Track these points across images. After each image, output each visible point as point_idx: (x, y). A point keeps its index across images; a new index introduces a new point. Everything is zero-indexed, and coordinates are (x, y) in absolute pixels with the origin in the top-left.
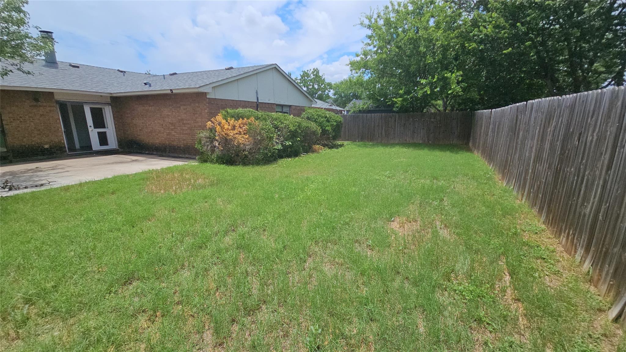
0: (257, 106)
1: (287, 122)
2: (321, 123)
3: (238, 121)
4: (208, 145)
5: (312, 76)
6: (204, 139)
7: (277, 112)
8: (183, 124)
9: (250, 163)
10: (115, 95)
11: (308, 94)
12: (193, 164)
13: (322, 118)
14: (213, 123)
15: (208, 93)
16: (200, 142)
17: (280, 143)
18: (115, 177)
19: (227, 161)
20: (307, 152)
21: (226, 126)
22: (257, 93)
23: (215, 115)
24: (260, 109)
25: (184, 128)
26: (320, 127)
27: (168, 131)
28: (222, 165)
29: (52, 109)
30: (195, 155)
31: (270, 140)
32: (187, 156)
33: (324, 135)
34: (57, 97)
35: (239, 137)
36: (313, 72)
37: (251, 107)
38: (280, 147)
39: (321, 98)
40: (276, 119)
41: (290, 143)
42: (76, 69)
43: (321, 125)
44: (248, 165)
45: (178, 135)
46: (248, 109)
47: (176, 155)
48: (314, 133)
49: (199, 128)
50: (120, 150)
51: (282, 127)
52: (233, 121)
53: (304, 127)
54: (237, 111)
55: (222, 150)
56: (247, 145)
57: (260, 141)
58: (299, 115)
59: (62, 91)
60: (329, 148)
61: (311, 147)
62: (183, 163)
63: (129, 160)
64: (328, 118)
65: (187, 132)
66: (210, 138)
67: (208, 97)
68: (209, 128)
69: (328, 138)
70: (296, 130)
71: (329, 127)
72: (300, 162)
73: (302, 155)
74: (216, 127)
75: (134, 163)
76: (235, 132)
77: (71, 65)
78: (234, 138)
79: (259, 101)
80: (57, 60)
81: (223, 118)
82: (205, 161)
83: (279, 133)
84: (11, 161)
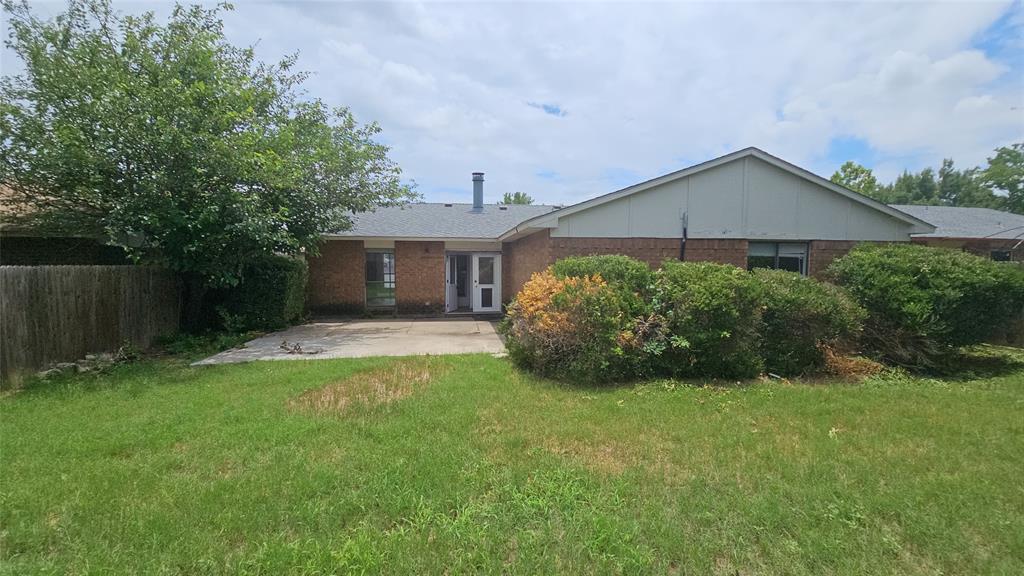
0: (683, 246)
1: (697, 287)
10: (499, 240)
15: (554, 228)
22: (684, 219)
29: (442, 260)
34: (448, 247)
41: (686, 344)
70: (718, 308)
77: (493, 206)
79: (690, 236)
80: (484, 202)
84: (395, 317)
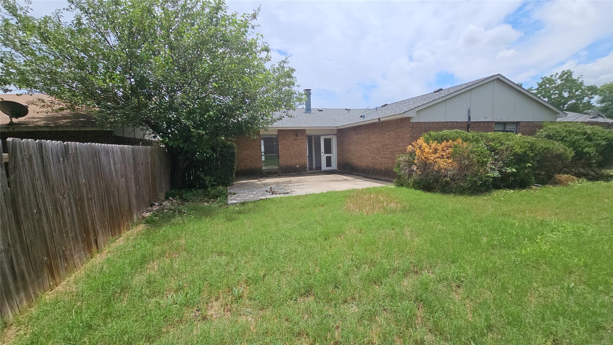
0: (468, 126)
1: (511, 143)
2: (574, 143)
3: (441, 144)
4: (406, 169)
5: (559, 82)
6: (403, 163)
7: (495, 131)
8: (387, 149)
9: (452, 191)
10: (339, 128)
11: (551, 104)
12: (390, 187)
13: (576, 135)
14: (414, 147)
15: (412, 117)
16: (398, 166)
17: (497, 169)
18: (328, 192)
19: (424, 186)
20: (543, 182)
21: (427, 150)
22: (469, 111)
23: (416, 138)
24: (471, 130)
25: (386, 153)
26: (571, 149)
27: (373, 156)
28: (417, 191)
29: (304, 140)
30: (394, 178)
31: (482, 165)
32: (386, 179)
33: (580, 159)
34: (307, 133)
35: (441, 161)
36: (560, 77)
37: (459, 128)
38: (496, 174)
39: (574, 109)
40: (493, 140)
41: (514, 170)
42: (321, 112)
43: (573, 145)
44: (448, 193)
45: (381, 159)
46: (455, 130)
47: (377, 177)
48: (559, 157)
49: (400, 152)
50: (338, 171)
51: (502, 150)
52: (435, 144)
53: (540, 149)
54: (441, 133)
55: (420, 175)
56: (450, 171)
57: (467, 167)
58: (532, 133)
59: (310, 128)
60: (590, 180)
61: (552, 176)
62: (381, 185)
63: (342, 179)
64: (589, 134)
65: (388, 156)
66: (409, 162)
67: (411, 121)
68: (410, 152)
69: (590, 165)
70: (525, 152)
71: (591, 149)
72: (528, 196)
73: (534, 187)
74: (416, 150)
75: (345, 182)
76: (437, 155)
77: (318, 110)
78: (434, 163)
79: (472, 120)
80: (312, 108)
81: (425, 142)
82: (402, 185)
83: (496, 157)
84: (280, 176)
